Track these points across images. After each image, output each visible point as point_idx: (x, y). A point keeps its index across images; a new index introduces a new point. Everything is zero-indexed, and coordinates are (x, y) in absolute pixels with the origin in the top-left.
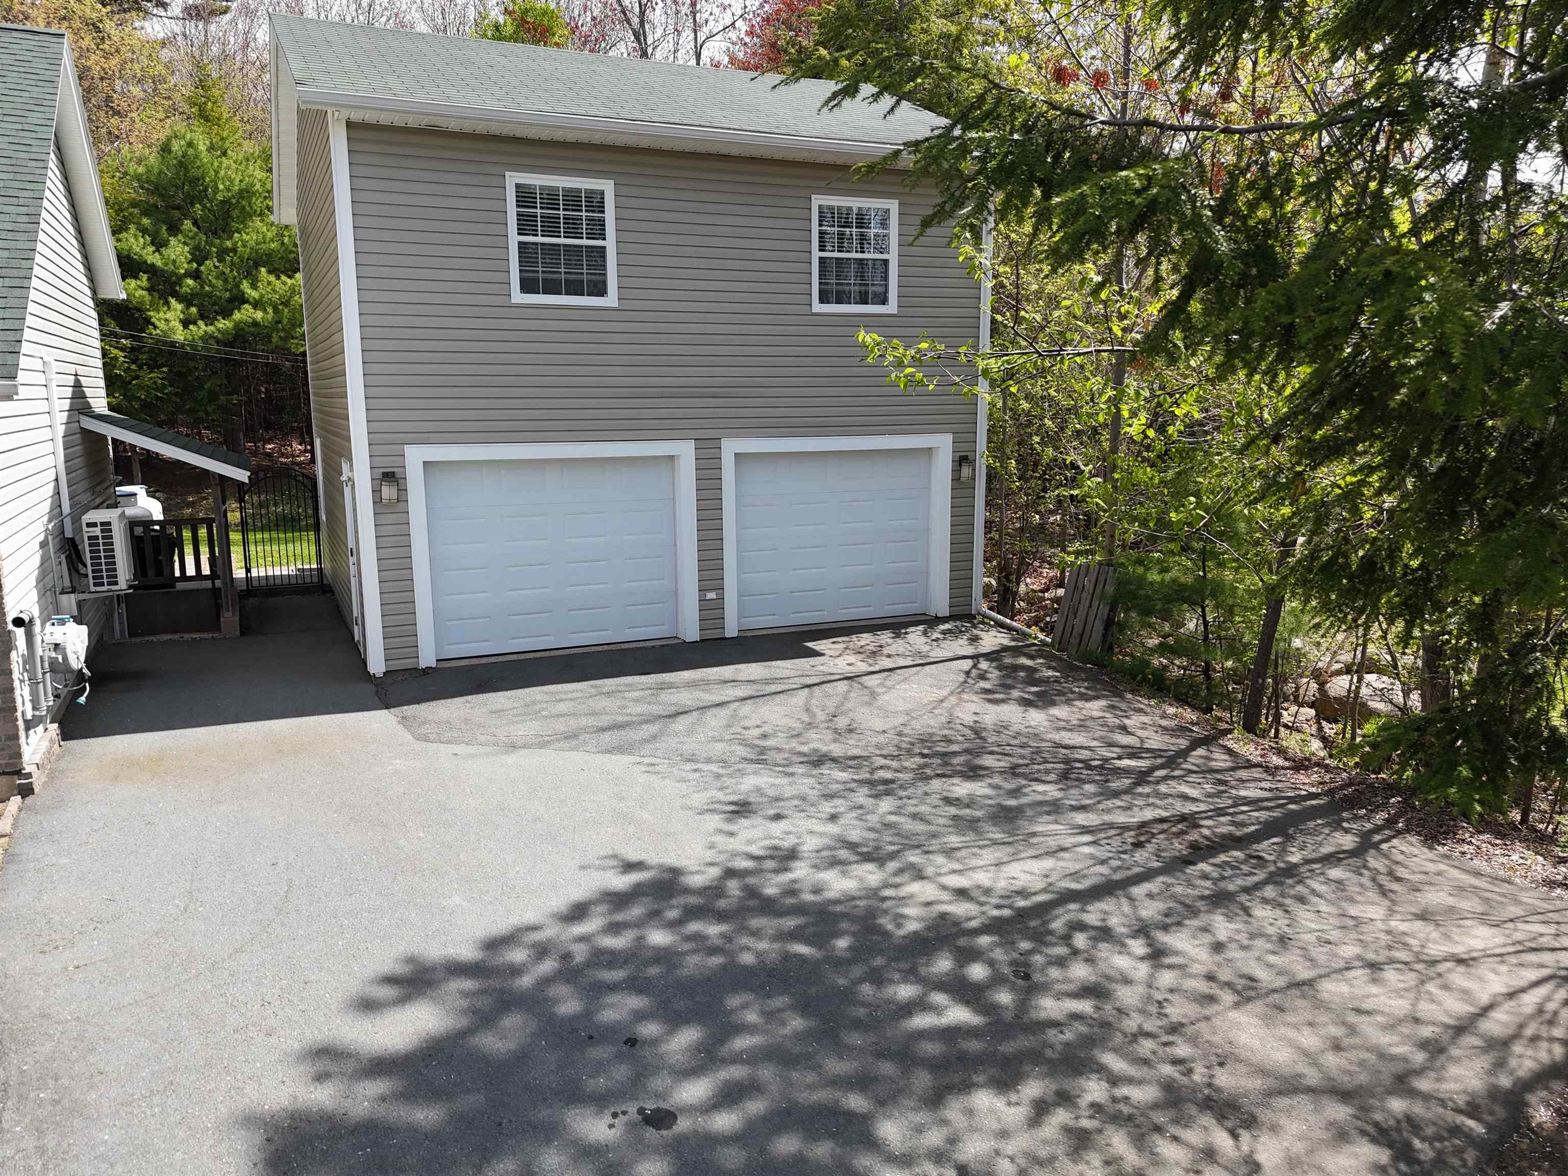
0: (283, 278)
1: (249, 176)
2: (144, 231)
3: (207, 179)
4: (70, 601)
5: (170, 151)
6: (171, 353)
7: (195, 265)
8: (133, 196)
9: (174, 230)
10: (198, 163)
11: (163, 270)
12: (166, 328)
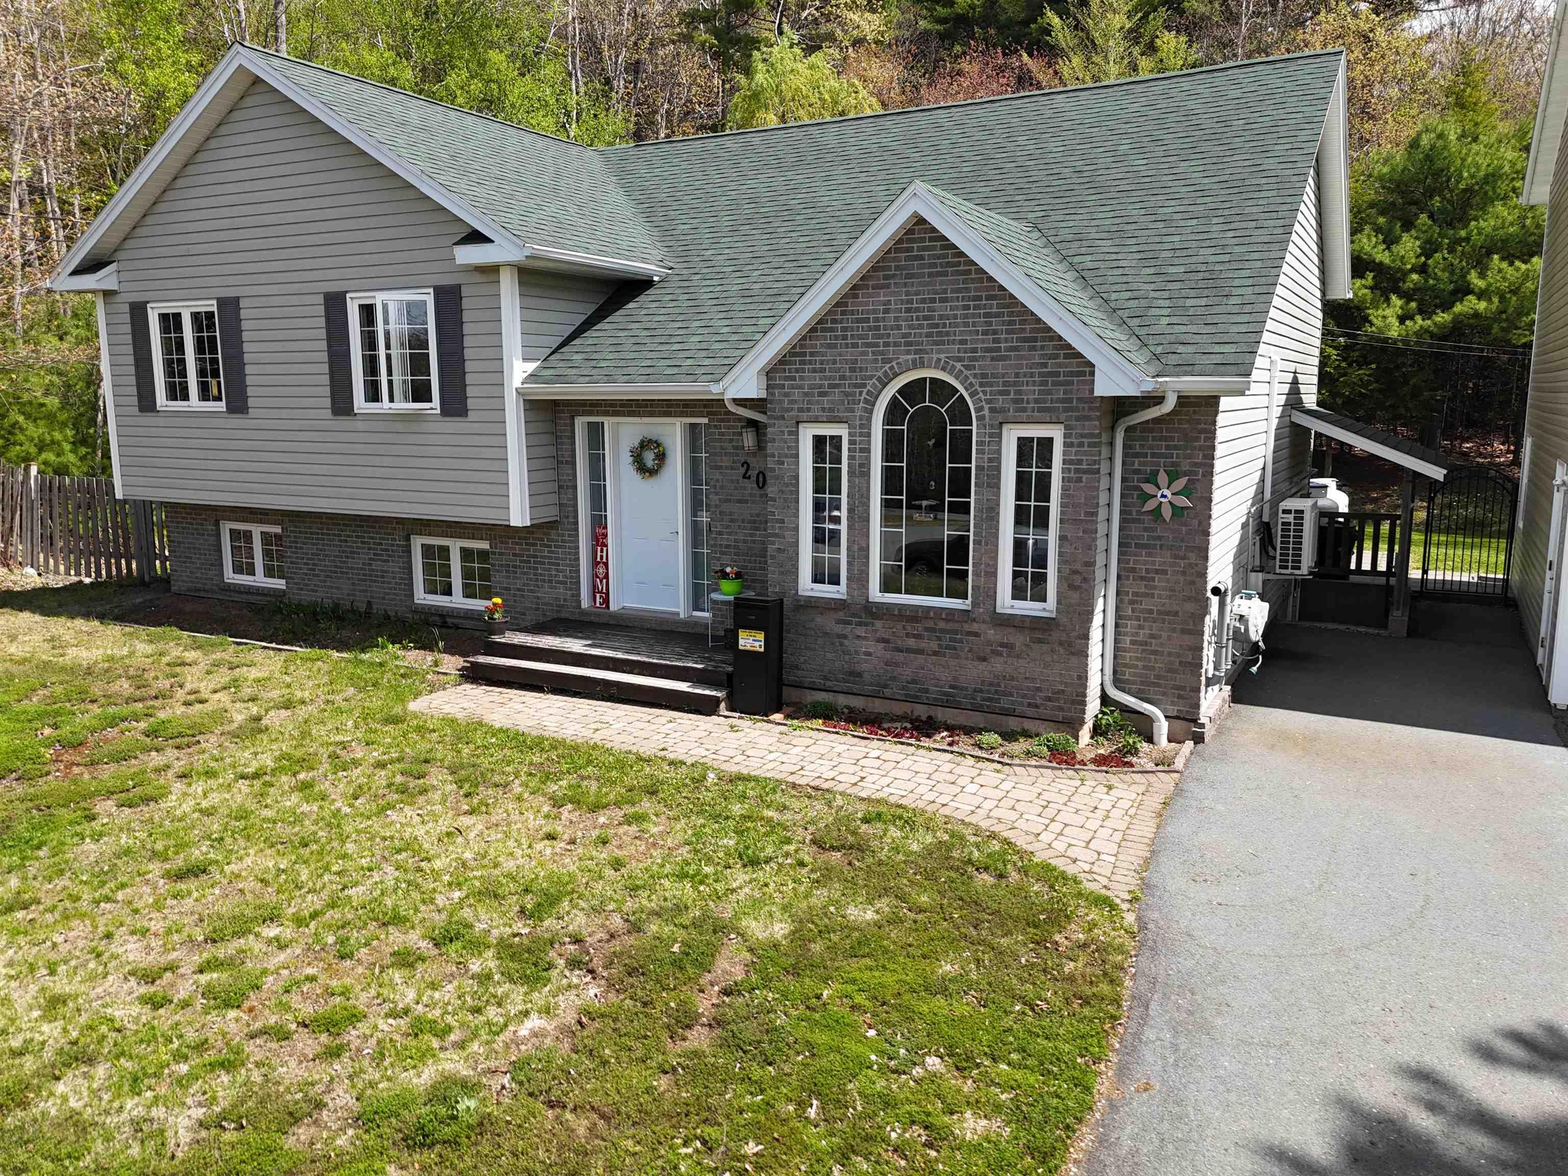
0: (1518, 263)
1: (1498, 159)
2: (1378, 230)
3: (1453, 169)
4: (1257, 579)
5: (1419, 146)
6: (1384, 350)
7: (1423, 259)
8: (1373, 197)
9: (1408, 225)
10: (1446, 154)
11: (1389, 268)
12: (1382, 324)
